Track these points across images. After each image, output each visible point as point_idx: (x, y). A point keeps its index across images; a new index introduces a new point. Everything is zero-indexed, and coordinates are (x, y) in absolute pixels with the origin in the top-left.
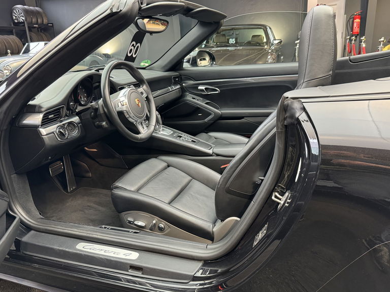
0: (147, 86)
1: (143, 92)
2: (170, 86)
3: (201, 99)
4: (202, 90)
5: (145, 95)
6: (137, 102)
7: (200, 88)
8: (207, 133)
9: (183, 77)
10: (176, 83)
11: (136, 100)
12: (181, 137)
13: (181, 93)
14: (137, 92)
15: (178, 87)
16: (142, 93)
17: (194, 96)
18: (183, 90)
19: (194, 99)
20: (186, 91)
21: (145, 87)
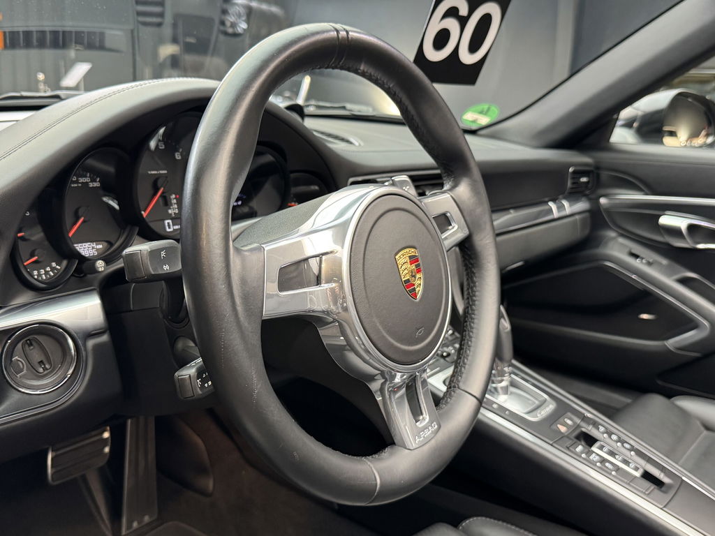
0: (474, 189)
1: (454, 212)
2: (554, 200)
3: (664, 262)
4: (676, 232)
5: (455, 233)
6: (406, 269)
7: (667, 220)
8: (669, 395)
9: (604, 175)
10: (575, 193)
11: (403, 259)
12: (590, 440)
13: (587, 232)
14: (418, 215)
15: (582, 205)
16: (444, 221)
17: (637, 249)
18: (597, 220)
19: (636, 256)
20: (606, 226)
21: (463, 190)
